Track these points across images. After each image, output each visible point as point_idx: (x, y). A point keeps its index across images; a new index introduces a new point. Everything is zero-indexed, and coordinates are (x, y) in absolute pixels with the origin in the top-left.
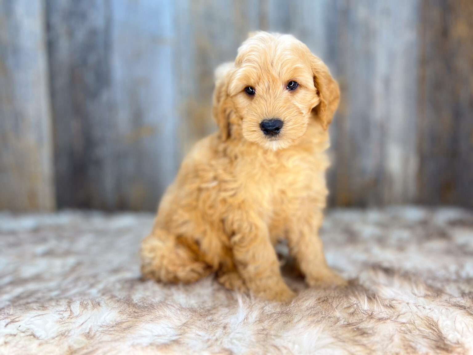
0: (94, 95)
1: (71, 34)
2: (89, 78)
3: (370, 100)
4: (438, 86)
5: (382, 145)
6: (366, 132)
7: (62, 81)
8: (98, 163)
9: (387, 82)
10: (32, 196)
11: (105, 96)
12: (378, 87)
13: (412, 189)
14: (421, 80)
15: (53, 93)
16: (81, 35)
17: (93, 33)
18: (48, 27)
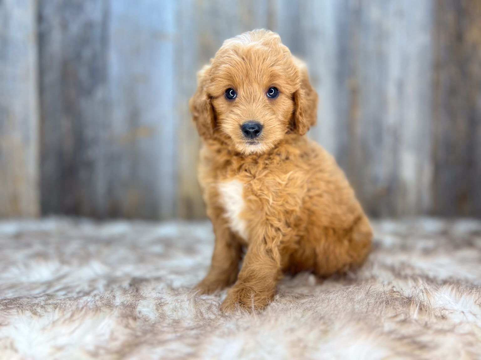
0: (89, 92)
1: (65, 26)
2: (83, 74)
3: (383, 104)
4: (452, 91)
5: (395, 151)
6: (379, 138)
7: (52, 76)
8: (90, 165)
9: (400, 86)
10: (15, 199)
11: (99, 94)
12: (391, 90)
13: (427, 199)
14: (435, 85)
15: (42, 90)
16: (75, 28)
17: (89, 26)
18: (40, 18)
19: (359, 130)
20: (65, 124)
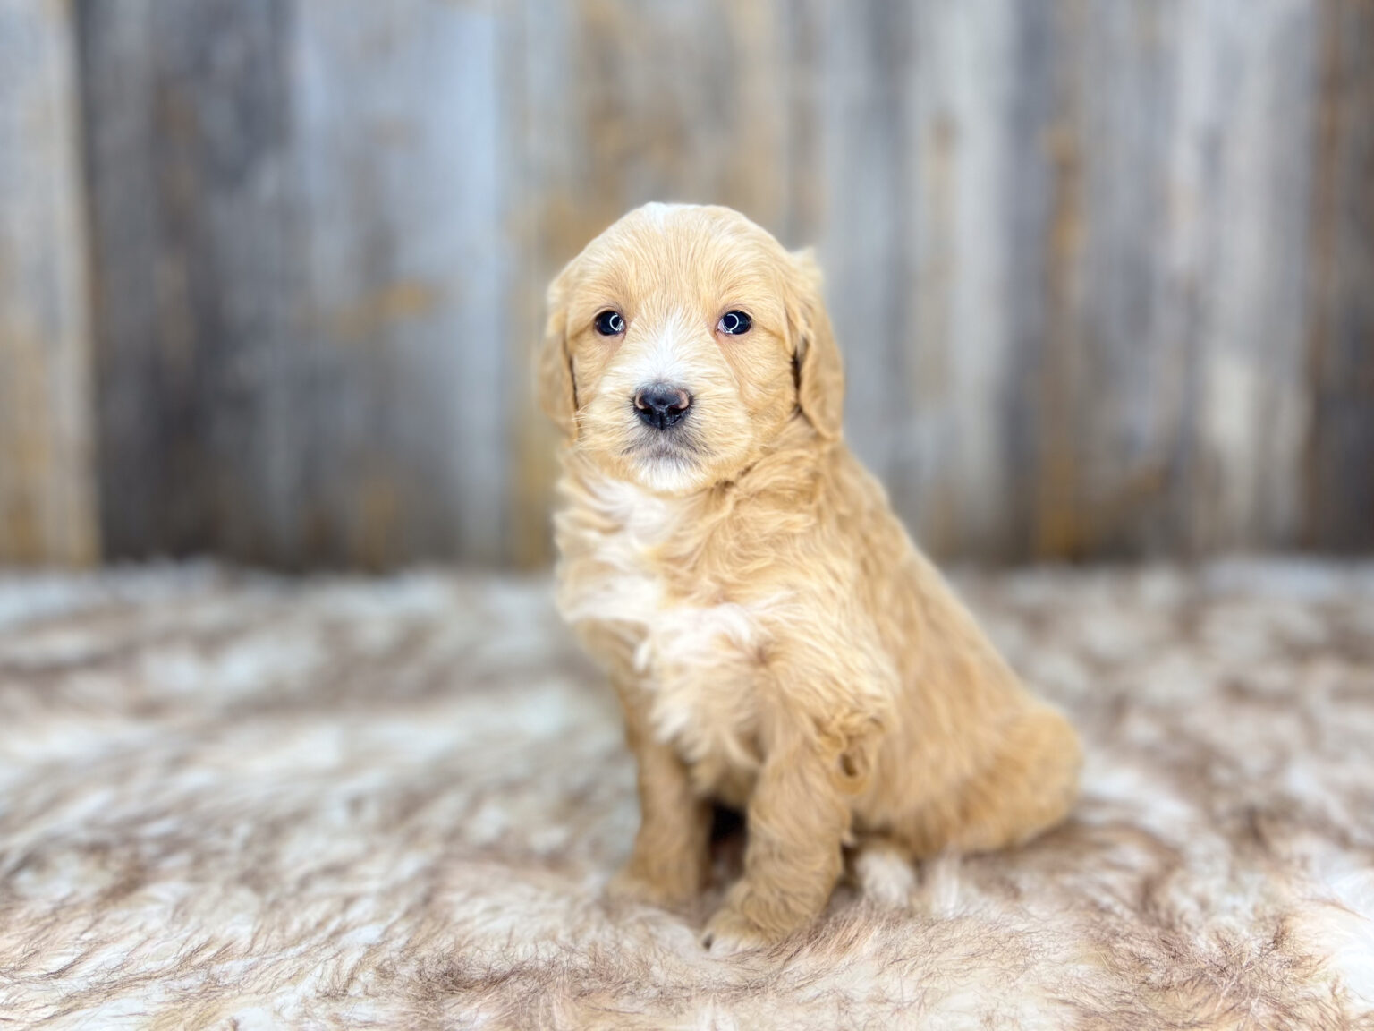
2: (218, 118)
3: (1155, 206)
5: (1191, 356)
6: (1139, 314)
8: (245, 403)
9: (1213, 148)
10: (23, 509)
11: (268, 181)
12: (1184, 163)
14: (1325, 143)
19: (1079, 288)
20: (168, 276)
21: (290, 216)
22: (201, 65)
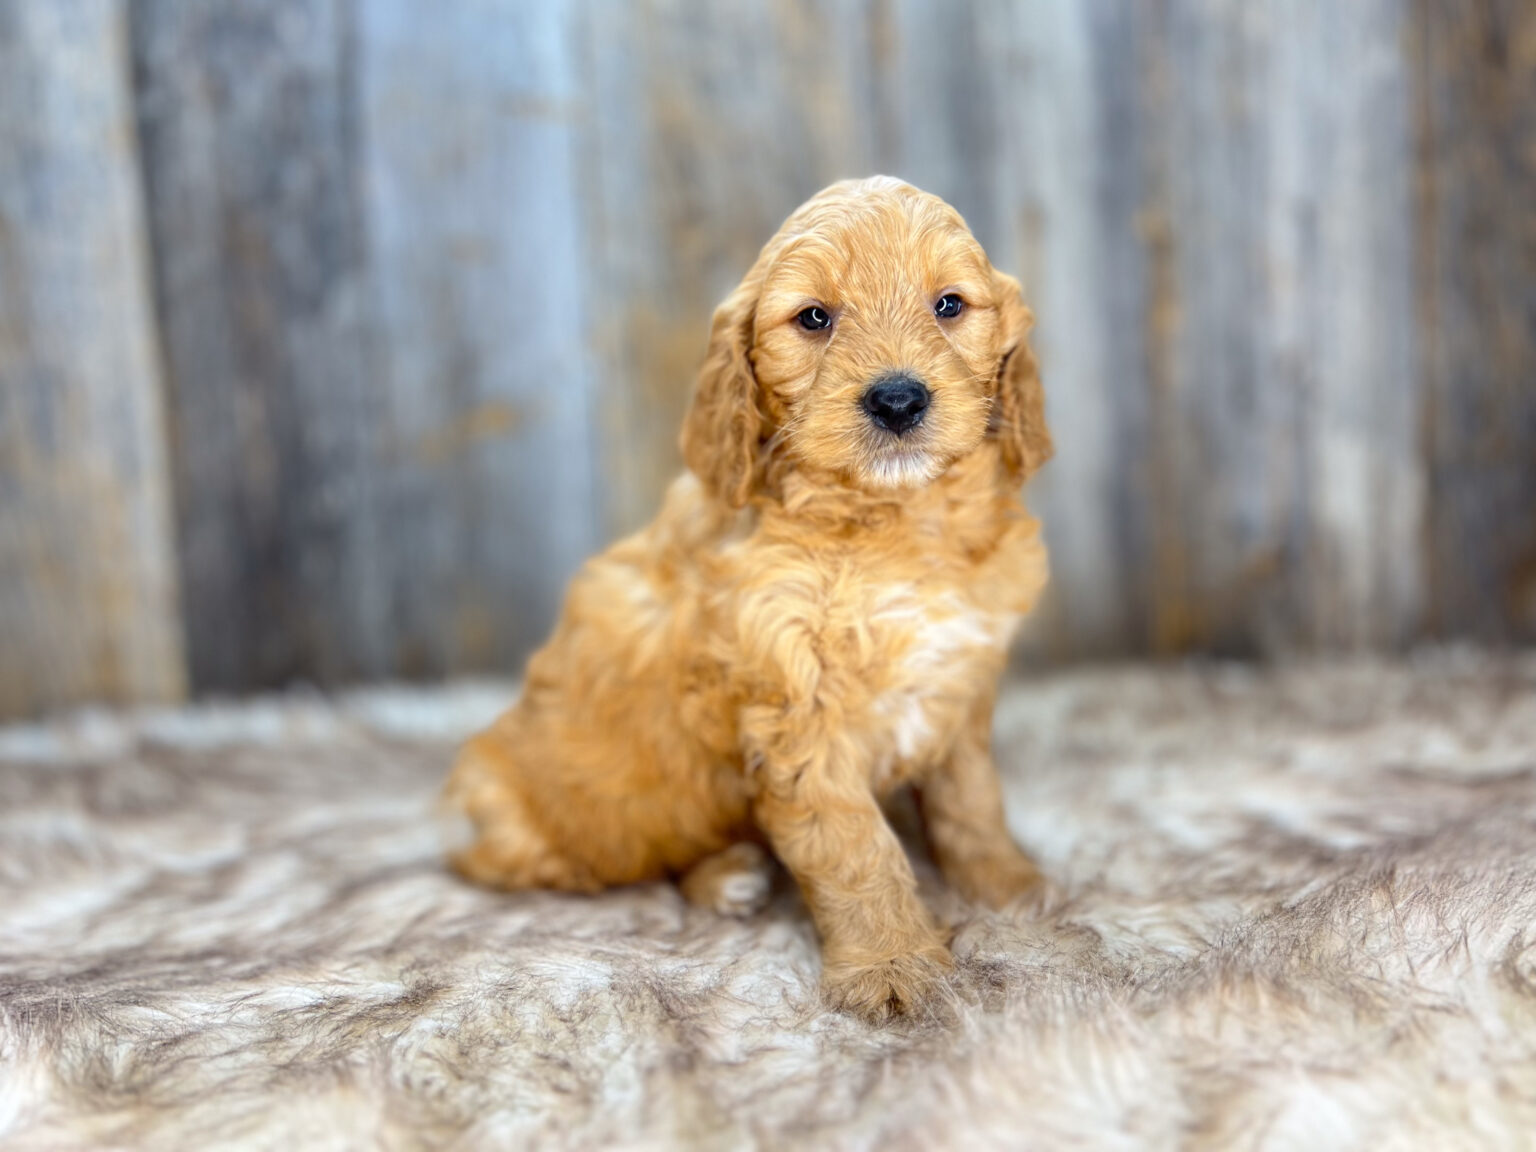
0: (312, 304)
1: (220, 97)
2: (291, 245)
3: (1254, 285)
4: (1478, 229)
5: (1300, 433)
6: (1244, 395)
7: (195, 259)
8: (331, 535)
9: (1308, 220)
10: (108, 653)
11: (345, 306)
12: (1281, 238)
13: (1407, 576)
14: (1423, 210)
15: (162, 305)
16: (253, 98)
17: (297, 87)
18: (140, 75)
19: (1180, 372)
20: (247, 408)
21: (369, 338)
22: (271, 192)
